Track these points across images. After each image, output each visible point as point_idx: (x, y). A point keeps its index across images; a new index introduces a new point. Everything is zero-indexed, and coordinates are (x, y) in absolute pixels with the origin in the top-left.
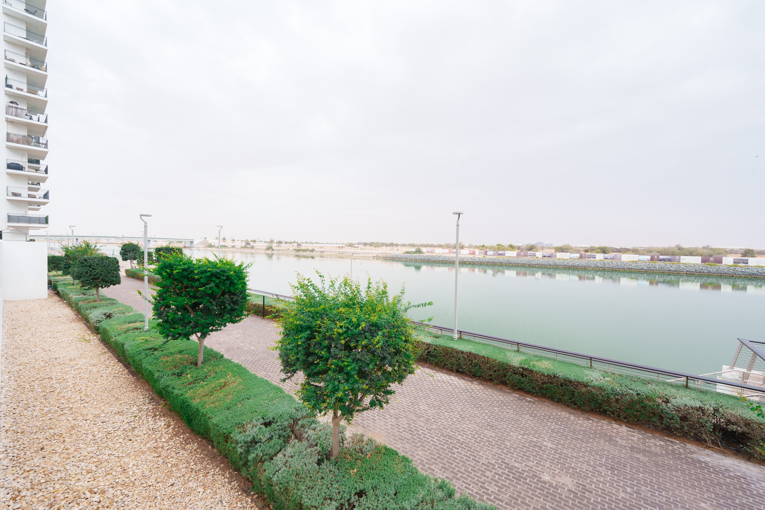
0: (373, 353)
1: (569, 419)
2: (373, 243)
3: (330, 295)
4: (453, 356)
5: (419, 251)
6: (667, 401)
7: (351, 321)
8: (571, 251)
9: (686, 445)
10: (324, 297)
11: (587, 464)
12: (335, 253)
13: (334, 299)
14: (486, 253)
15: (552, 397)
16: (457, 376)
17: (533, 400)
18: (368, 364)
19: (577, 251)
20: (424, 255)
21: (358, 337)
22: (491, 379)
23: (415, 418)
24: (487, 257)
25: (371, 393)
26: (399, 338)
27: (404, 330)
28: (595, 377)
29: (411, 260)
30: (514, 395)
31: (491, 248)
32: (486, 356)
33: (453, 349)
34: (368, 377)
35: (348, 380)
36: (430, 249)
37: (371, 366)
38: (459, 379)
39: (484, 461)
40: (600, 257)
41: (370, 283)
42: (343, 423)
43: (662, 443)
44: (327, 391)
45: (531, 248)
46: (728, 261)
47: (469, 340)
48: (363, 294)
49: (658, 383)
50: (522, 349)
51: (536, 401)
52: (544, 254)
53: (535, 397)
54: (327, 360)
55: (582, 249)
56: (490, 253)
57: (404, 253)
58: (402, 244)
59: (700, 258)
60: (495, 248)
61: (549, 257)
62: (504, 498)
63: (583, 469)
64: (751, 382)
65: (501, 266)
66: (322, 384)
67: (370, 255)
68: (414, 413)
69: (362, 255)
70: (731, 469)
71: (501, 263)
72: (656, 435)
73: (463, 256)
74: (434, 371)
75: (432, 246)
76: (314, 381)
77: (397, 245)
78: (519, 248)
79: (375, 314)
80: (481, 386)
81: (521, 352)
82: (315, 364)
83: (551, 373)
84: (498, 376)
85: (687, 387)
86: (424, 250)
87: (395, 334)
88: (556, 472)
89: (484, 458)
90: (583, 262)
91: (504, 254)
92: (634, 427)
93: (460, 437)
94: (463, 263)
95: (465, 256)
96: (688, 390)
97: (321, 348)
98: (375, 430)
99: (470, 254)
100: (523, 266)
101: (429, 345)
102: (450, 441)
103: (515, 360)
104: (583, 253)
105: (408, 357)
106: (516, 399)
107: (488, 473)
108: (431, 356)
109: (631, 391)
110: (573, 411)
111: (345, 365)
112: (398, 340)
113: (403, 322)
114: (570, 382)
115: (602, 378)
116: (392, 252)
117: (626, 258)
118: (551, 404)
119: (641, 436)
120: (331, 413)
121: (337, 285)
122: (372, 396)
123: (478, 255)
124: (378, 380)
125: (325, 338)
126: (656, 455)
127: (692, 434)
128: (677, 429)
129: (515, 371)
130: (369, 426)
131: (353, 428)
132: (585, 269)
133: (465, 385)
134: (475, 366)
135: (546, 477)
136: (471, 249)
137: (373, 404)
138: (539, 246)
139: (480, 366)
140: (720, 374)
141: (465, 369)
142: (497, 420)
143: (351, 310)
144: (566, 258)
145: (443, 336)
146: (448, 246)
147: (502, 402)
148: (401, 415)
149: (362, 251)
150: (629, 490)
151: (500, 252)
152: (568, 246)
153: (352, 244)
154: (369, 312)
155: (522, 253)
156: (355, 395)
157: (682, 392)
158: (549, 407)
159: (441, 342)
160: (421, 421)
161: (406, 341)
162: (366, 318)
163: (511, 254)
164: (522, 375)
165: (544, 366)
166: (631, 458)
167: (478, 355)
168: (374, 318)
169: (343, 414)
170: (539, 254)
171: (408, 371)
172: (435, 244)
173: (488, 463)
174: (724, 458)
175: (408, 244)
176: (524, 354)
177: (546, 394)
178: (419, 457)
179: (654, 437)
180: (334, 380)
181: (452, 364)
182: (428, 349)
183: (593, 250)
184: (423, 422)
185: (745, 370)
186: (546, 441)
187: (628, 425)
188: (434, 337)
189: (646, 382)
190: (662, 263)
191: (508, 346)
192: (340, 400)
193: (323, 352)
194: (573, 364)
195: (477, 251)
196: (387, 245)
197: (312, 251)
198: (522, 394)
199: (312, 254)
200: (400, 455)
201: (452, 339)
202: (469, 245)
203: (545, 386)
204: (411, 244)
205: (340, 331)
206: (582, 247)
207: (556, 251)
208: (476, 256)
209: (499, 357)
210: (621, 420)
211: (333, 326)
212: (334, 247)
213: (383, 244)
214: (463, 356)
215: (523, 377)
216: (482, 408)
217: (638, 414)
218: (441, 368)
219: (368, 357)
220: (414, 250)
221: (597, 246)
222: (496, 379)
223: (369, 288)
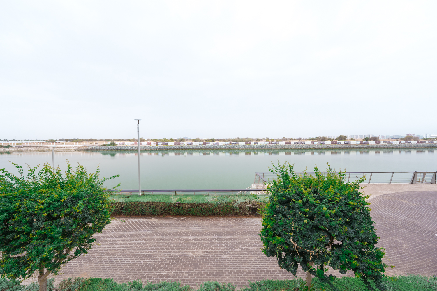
0: (75, 217)
1: (200, 222)
2: (74, 139)
3: (30, 181)
4: (139, 207)
5: (113, 144)
6: (235, 203)
7: (53, 198)
8: (199, 141)
9: (242, 218)
10: (23, 183)
11: (208, 241)
12: (35, 148)
13: (34, 184)
14: (158, 144)
15: (193, 214)
16: (142, 218)
17: (184, 219)
18: (71, 226)
19: (202, 141)
20: (117, 146)
21: (60, 208)
22: (162, 214)
23: (114, 252)
24: (159, 146)
25: (75, 245)
26: (97, 202)
27: (101, 196)
28: (210, 199)
29: (107, 150)
30: (174, 219)
31: (161, 141)
32: (158, 201)
33: (138, 202)
34: (72, 235)
35: (53, 242)
36: (121, 142)
37: (74, 227)
38: (143, 219)
39: (160, 260)
40: (211, 143)
41: (70, 168)
42: (50, 276)
43: (234, 221)
44: (31, 257)
45: (182, 140)
46: (253, 143)
47: (149, 195)
48: (64, 176)
49: (232, 196)
50: (178, 194)
51: (185, 218)
52: (188, 143)
53: (185, 216)
54: (28, 233)
55: (204, 140)
56: (160, 143)
57: (102, 146)
58: (99, 139)
59: (245, 142)
60: (163, 140)
61: (190, 144)
62: (171, 275)
63: (206, 244)
64: (259, 188)
65: (166, 150)
66: (25, 254)
67: (71, 148)
68: (113, 249)
69: (64, 148)
70: (254, 223)
71: (166, 149)
72: (233, 218)
73: (144, 146)
74: (126, 219)
75: (123, 140)
76: (15, 254)
77: (95, 140)
78: (175, 140)
79: (75, 189)
80: (156, 219)
81: (177, 195)
82: (15, 240)
83: (191, 202)
84: (166, 211)
85: (241, 195)
86: (117, 143)
87: (94, 200)
88: (195, 250)
89: (159, 258)
90: (205, 146)
91: (168, 144)
92: (225, 217)
93: (145, 253)
94: (144, 150)
95: (145, 146)
96: (241, 196)
97: (21, 224)
98: (82, 271)
99: (148, 144)
100: (178, 149)
101: (122, 203)
102: (138, 257)
103: (174, 200)
104: (204, 142)
105: (105, 213)
106: (176, 220)
107: (162, 266)
108: (124, 210)
109: (223, 202)
110: (202, 218)
111: (48, 232)
112: (96, 204)
113: (101, 191)
114: (200, 204)
115: (212, 199)
116: (91, 145)
117: (221, 143)
118: (192, 218)
119: (227, 220)
120: (36, 274)
121: (36, 173)
122: (76, 248)
123: (153, 145)
124: (80, 235)
125: (25, 215)
126: (233, 226)
127: (243, 213)
128: (239, 213)
129: (174, 206)
130: (76, 271)
131: (61, 278)
132: (206, 149)
133: (147, 221)
134: (153, 209)
135: (191, 255)
136: (149, 142)
137: (77, 253)
138: (185, 139)
139: (155, 208)
140: (251, 187)
141: (146, 212)
142: (166, 235)
143: (53, 190)
144: (197, 145)
145: (131, 196)
146: (134, 140)
147: (168, 224)
148: (103, 254)
149: (64, 145)
150: (224, 245)
151: (165, 143)
152: (198, 138)
153: (54, 140)
154: (70, 189)
155: (177, 143)
156: (61, 251)
157: (240, 197)
158: (191, 219)
159: (131, 200)
160: (118, 253)
161: (103, 203)
162: (68, 194)
163: (172, 144)
164: (178, 207)
165: (188, 200)
166: (224, 231)
167: (154, 202)
168: (75, 192)
169: (49, 270)
170: (185, 143)
171: (106, 222)
172: (125, 139)
173: (162, 260)
174: (252, 219)
175: (104, 139)
176: (178, 196)
177: (190, 213)
178: (118, 275)
179: (232, 219)
180: (38, 246)
181: (138, 211)
182: (122, 206)
183: (209, 140)
184: (120, 253)
185: (257, 184)
186: (190, 237)
187: (223, 217)
188: (126, 197)
189: (228, 197)
190: (233, 145)
191: (172, 194)
192: (46, 259)
193: (24, 228)
194: (201, 196)
195: (152, 143)
196: (86, 140)
197: (8, 147)
198: (179, 217)
199: (7, 150)
200: (103, 279)
201: (138, 196)
202: (148, 139)
203: (189, 209)
204: (107, 139)
205: (42, 207)
206: (204, 139)
207: (193, 142)
208: (152, 146)
209: (166, 200)
210: (220, 216)
211: (34, 205)
212: (33, 143)
213: (83, 140)
214: (145, 205)
215: (178, 208)
216: (157, 232)
217: (226, 211)
218: (131, 216)
219: (71, 221)
220: (109, 143)
221: (210, 138)
222: (165, 213)
223: (69, 171)
